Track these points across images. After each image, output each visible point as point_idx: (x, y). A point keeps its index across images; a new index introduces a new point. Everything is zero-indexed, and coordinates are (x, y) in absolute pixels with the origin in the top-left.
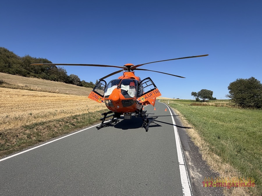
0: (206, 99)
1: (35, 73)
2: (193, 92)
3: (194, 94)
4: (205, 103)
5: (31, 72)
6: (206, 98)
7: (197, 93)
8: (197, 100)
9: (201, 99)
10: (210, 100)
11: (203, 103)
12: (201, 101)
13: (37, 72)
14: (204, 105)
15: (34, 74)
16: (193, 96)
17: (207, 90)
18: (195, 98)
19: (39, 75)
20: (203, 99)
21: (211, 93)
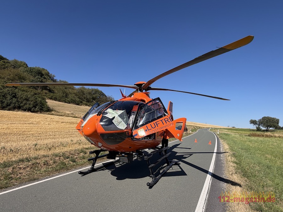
0: (270, 129)
1: (87, 101)
2: (252, 120)
3: (253, 122)
4: (268, 133)
5: (84, 100)
6: (271, 127)
7: (257, 120)
8: (258, 129)
9: (263, 129)
10: (276, 130)
11: (266, 133)
12: (264, 131)
13: (89, 101)
14: (267, 136)
15: (86, 103)
16: (252, 124)
17: (271, 118)
18: (255, 126)
19: (90, 103)
20: (266, 128)
21: (277, 121)
